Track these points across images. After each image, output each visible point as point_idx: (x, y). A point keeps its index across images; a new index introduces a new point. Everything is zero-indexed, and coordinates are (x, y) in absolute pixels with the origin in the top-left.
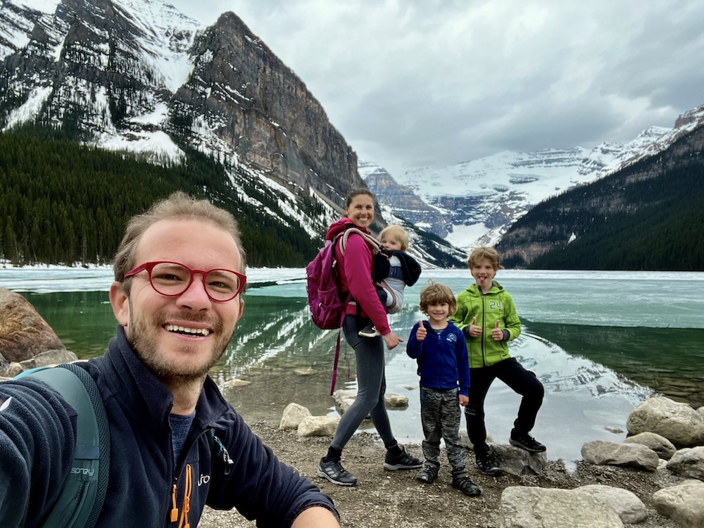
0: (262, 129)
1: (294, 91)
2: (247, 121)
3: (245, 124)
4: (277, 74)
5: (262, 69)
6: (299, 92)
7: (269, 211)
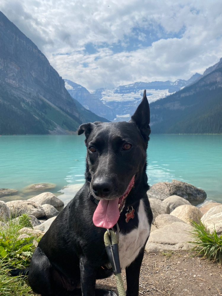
0: (13, 67)
1: (31, 49)
2: (5, 63)
3: (4, 64)
4: (22, 41)
5: (15, 38)
6: (34, 50)
7: (14, 107)
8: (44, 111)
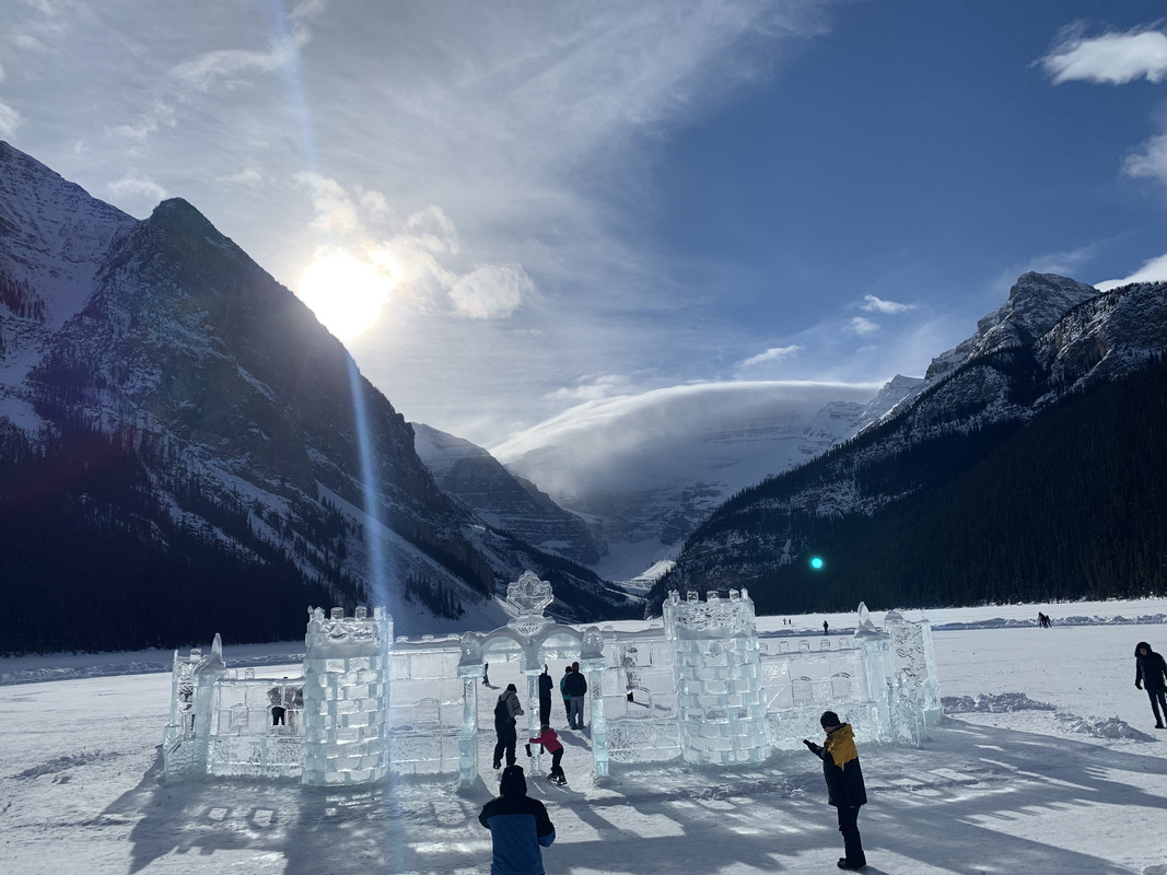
7: (222, 536)
8: (336, 545)
